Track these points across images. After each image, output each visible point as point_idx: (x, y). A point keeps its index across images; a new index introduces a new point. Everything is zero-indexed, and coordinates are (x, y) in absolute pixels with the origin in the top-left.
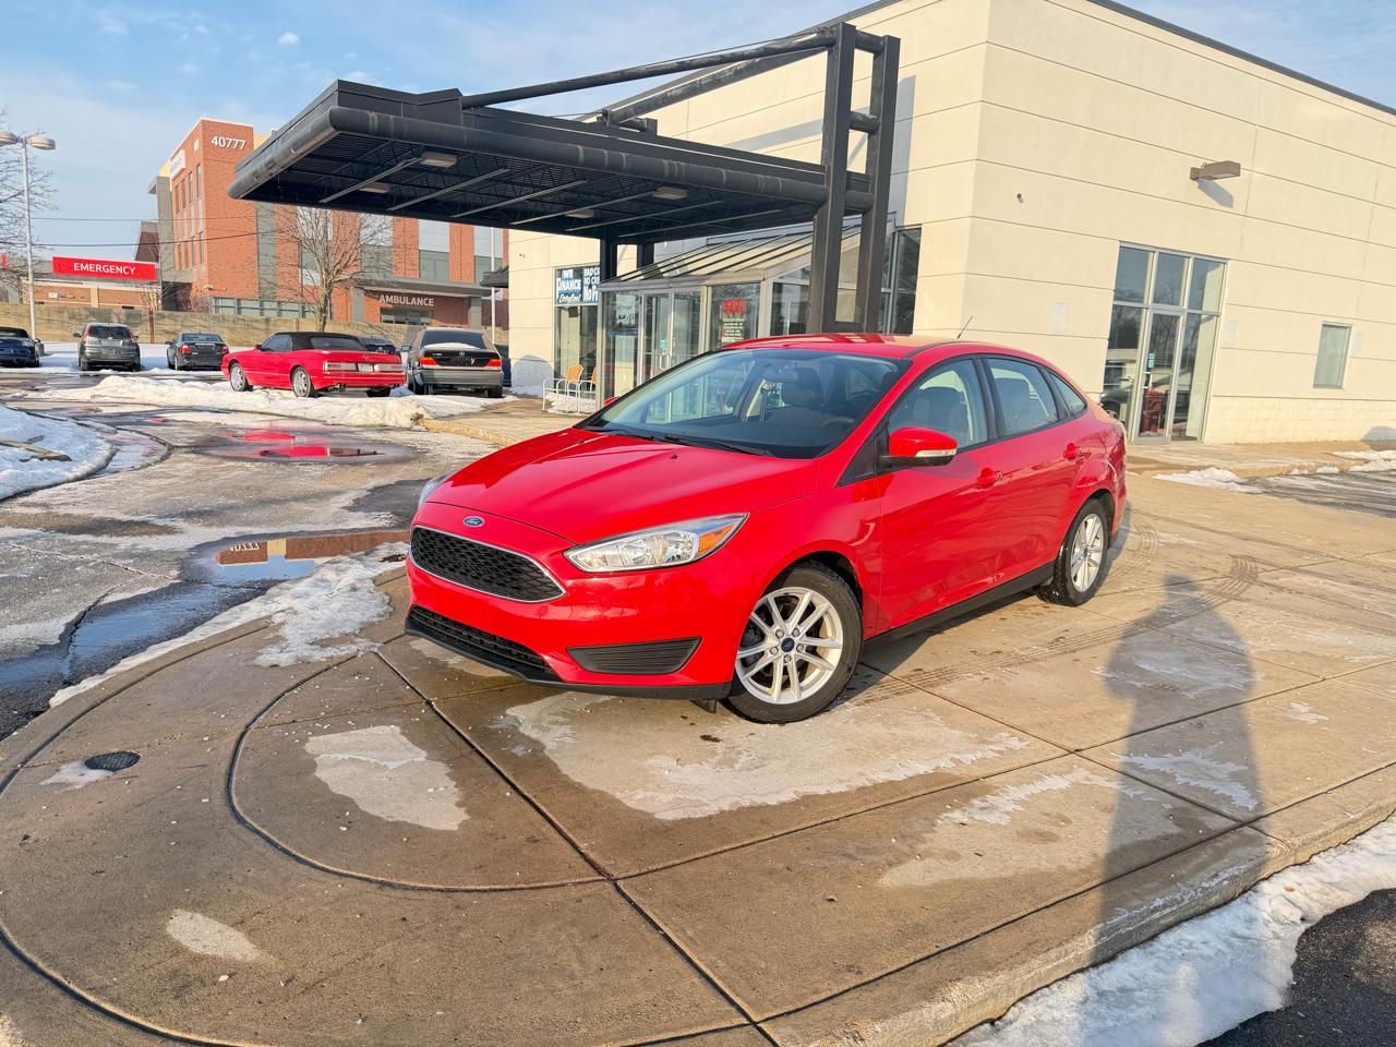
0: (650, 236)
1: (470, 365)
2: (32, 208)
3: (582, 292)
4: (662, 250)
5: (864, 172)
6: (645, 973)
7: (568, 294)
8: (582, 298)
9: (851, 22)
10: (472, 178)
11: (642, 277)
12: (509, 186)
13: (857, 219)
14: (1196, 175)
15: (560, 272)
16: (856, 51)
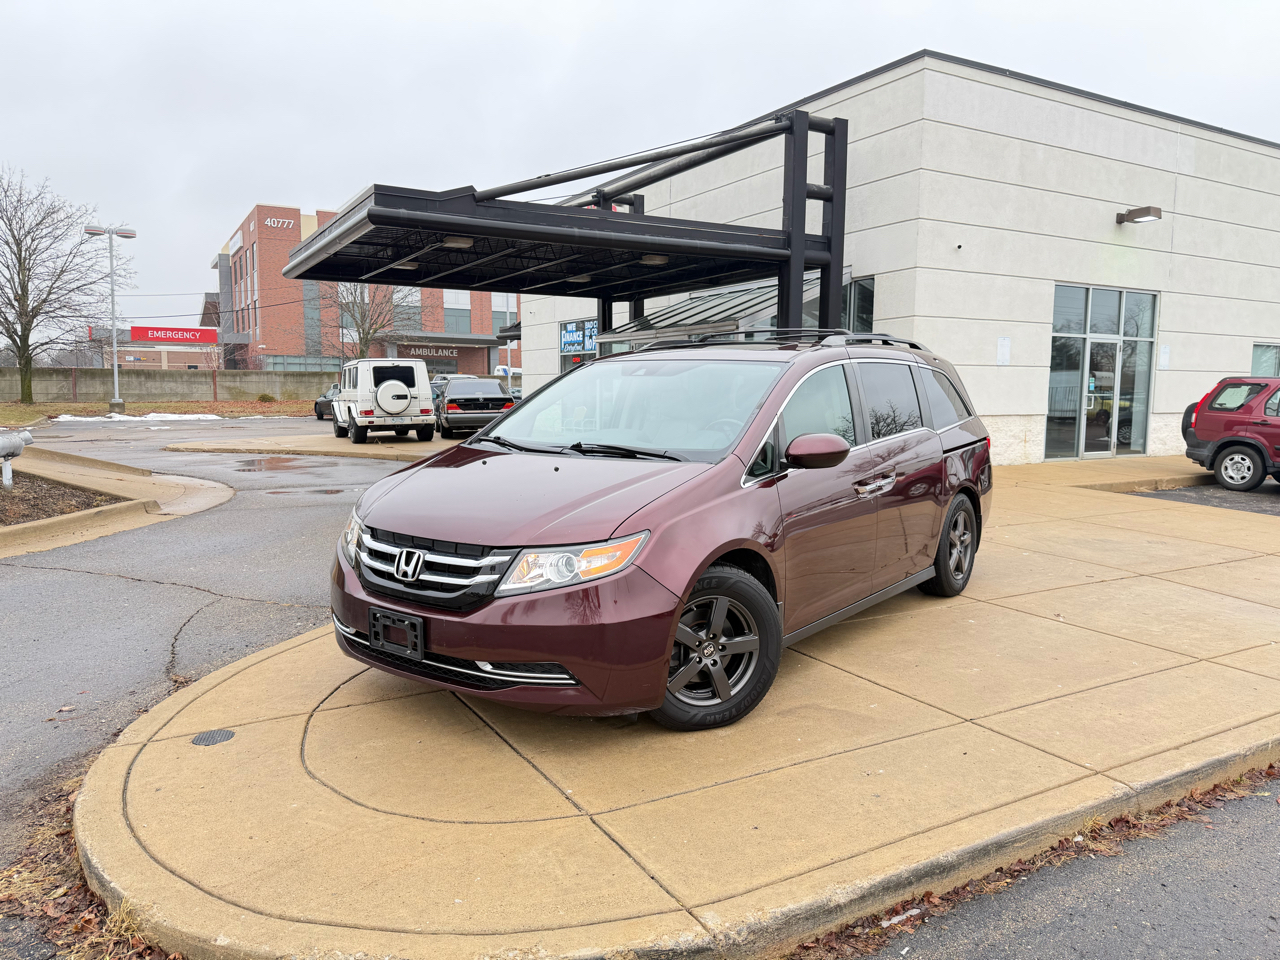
0: (640, 293)
1: (488, 409)
2: (116, 288)
3: (583, 341)
4: (651, 305)
5: (820, 234)
6: (609, 877)
7: (572, 344)
8: (583, 348)
9: (804, 109)
10: (488, 255)
11: (635, 329)
12: (519, 259)
13: (817, 273)
14: (1121, 219)
15: (564, 326)
16: (810, 133)
